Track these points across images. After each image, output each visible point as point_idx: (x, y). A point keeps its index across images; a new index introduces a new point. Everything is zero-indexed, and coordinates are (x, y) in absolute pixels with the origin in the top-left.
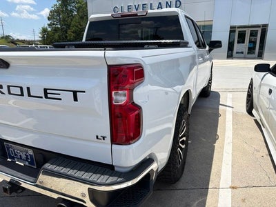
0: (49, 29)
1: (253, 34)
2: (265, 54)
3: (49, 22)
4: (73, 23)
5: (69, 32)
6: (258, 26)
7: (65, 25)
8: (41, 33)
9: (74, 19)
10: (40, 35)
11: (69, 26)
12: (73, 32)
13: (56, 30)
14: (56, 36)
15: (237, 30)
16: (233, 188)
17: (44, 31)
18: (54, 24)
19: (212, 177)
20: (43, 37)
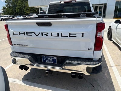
0: (7, 8)
1: (101, 8)
2: (106, 16)
3: (6, 4)
4: (18, 4)
5: (17, 8)
6: (103, 4)
7: (14, 5)
8: (2, 9)
9: (18, 2)
10: (2, 10)
11: (16, 6)
12: (18, 9)
13: (10, 8)
14: (10, 11)
15: (94, 6)
16: (116, 66)
17: (4, 8)
18: (8, 5)
19: (107, 63)
20: (4, 11)
